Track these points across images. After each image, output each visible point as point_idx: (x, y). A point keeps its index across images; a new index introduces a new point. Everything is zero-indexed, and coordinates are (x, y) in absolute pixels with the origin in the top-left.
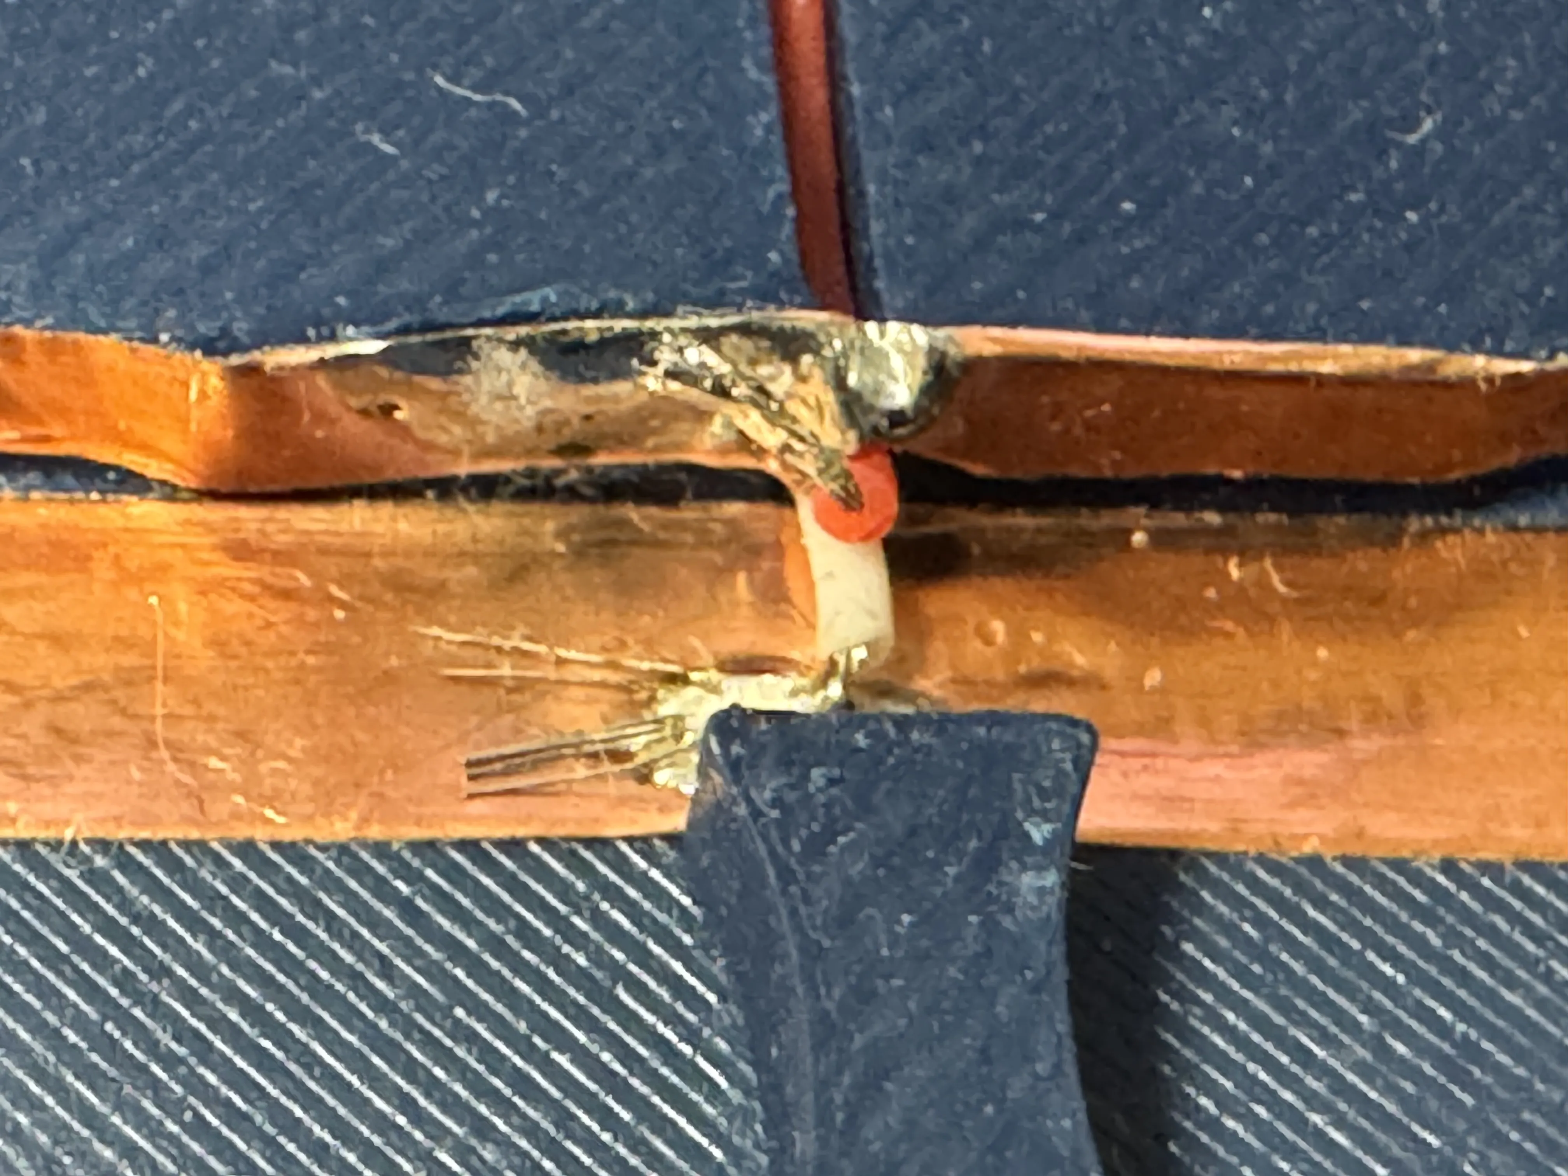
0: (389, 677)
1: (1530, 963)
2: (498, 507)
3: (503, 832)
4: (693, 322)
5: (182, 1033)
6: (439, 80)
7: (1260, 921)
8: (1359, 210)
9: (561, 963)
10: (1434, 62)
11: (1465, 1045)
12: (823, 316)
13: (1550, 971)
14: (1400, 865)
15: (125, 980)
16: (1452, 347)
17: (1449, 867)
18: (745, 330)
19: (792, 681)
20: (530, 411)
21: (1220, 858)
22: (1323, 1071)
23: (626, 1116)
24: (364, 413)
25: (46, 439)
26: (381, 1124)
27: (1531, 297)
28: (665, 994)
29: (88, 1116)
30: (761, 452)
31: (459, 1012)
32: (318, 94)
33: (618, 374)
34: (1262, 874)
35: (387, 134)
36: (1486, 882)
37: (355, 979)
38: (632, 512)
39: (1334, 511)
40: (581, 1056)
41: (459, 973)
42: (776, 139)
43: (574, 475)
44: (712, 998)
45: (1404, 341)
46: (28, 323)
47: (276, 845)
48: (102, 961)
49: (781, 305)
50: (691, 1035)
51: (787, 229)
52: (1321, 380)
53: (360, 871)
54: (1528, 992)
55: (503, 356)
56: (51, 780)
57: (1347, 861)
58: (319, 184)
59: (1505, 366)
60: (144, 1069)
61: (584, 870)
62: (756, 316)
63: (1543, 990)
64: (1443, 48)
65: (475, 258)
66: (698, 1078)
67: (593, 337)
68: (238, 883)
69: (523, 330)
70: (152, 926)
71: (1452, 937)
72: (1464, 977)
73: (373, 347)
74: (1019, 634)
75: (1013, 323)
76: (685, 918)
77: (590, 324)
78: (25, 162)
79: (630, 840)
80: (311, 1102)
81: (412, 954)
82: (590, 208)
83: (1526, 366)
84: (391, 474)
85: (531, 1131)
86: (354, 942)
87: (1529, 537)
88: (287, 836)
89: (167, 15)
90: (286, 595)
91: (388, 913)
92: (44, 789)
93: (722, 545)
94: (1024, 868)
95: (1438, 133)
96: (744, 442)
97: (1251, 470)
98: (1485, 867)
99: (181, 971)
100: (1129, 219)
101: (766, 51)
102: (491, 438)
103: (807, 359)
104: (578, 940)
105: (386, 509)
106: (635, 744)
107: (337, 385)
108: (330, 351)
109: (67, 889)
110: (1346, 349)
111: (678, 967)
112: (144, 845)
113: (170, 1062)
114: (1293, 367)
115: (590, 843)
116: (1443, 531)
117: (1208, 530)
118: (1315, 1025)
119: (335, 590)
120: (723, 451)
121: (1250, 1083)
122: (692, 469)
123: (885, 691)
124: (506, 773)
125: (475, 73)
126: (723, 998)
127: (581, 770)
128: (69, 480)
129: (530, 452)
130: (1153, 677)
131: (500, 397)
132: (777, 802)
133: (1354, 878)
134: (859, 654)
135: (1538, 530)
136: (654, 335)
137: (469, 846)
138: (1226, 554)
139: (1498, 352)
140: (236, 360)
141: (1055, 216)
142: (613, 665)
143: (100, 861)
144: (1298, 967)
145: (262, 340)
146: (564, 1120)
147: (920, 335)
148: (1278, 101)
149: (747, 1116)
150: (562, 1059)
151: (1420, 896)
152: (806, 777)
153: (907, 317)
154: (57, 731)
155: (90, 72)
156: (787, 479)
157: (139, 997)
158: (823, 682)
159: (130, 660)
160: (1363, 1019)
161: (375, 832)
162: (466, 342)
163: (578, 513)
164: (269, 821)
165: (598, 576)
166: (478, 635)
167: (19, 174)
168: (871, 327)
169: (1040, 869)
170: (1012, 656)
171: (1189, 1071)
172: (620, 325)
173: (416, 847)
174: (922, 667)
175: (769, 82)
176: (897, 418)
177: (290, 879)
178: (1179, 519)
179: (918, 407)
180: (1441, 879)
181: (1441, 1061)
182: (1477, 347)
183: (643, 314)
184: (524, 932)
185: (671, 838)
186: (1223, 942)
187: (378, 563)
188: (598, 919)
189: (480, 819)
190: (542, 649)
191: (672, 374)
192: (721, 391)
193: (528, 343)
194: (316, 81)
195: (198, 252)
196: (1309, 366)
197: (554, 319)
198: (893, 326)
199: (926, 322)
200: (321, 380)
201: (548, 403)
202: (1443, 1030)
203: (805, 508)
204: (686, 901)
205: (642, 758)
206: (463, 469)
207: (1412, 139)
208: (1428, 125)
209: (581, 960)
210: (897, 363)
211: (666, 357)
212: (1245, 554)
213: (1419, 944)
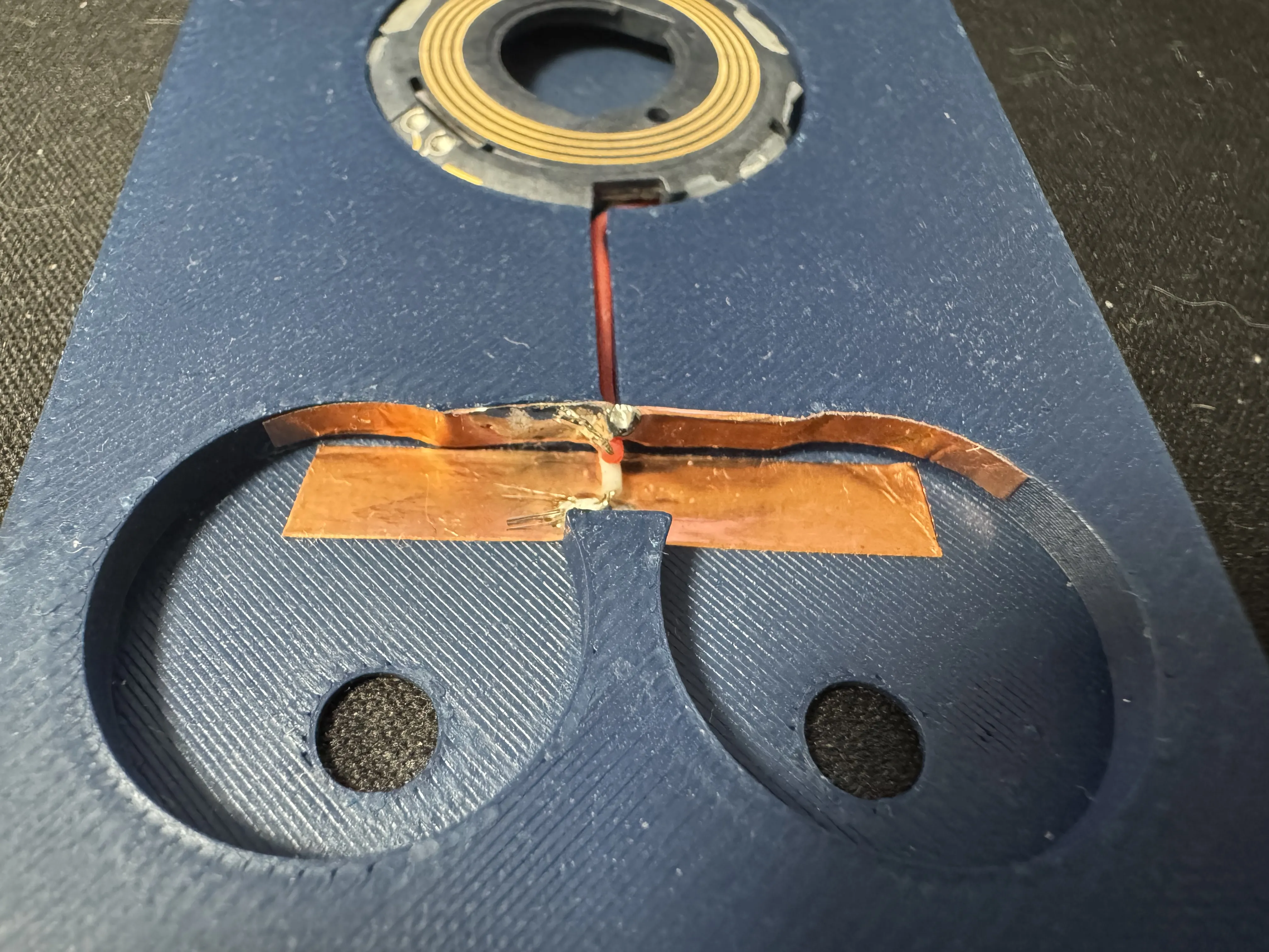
0: (488, 497)
1: (790, 580)
2: (520, 452)
3: (516, 540)
4: (569, 404)
5: (426, 592)
6: (506, 338)
7: (718, 567)
8: (750, 377)
9: (529, 575)
10: (772, 337)
11: (771, 602)
12: (604, 403)
13: (795, 582)
14: (756, 553)
15: (412, 578)
16: (773, 414)
17: (769, 553)
18: (583, 406)
19: (595, 500)
20: (526, 427)
21: (708, 550)
22: (733, 608)
23: (544, 617)
24: (482, 427)
25: (401, 432)
26: (478, 618)
27: (795, 401)
28: (557, 584)
29: (400, 615)
30: (588, 439)
31: (501, 588)
32: (474, 342)
33: (550, 417)
34: (718, 554)
35: (492, 353)
36: (779, 557)
37: (474, 579)
38: (555, 454)
39: (741, 456)
40: (534, 601)
41: (502, 577)
42: (595, 356)
43: (539, 444)
44: (569, 585)
45: (761, 412)
46: (392, 401)
47: (455, 542)
48: (406, 572)
49: (593, 400)
50: (563, 595)
51: (597, 379)
52: (738, 422)
53: (478, 550)
54: (789, 587)
55: (518, 412)
56: (396, 523)
57: (741, 551)
58: (473, 366)
59: (787, 419)
60: (415, 602)
61: (537, 550)
62: (586, 403)
63: (792, 587)
64: (774, 334)
65: (513, 386)
66: (564, 607)
67: (542, 408)
68: (444, 552)
69: (524, 406)
70: (421, 563)
71: (769, 572)
72: (772, 583)
73: (483, 409)
74: (657, 488)
75: (656, 405)
76: (563, 564)
77: (541, 404)
78: (395, 358)
79: (549, 542)
80: (459, 611)
81: (490, 572)
82: (544, 373)
83: (793, 420)
84: (492, 443)
85: (518, 621)
86: (474, 568)
87: (794, 465)
88: (458, 540)
89: (436, 320)
90: (463, 475)
91: (484, 561)
92: (394, 526)
93: (578, 463)
94: (650, 554)
95: (772, 357)
96: (583, 437)
97: (721, 446)
98: (778, 553)
99: (427, 575)
100: (689, 378)
101: (594, 333)
102: (517, 434)
103: (599, 414)
104: (534, 569)
105: (490, 452)
106: (552, 516)
107: (475, 420)
108: (472, 410)
109: (399, 553)
110: (744, 414)
111: (560, 577)
112: (419, 541)
113: (423, 600)
114: (730, 419)
115: (539, 543)
116: (771, 463)
117: (709, 462)
118: (731, 596)
119: (476, 474)
120: (578, 438)
121: (712, 611)
122: (571, 443)
123: (620, 503)
124: (518, 523)
125: (516, 337)
126: (572, 585)
127: (537, 523)
128: (407, 442)
129: (527, 438)
130: (692, 501)
131: (517, 423)
132: (584, 535)
133: (743, 556)
134: (612, 493)
135: (797, 463)
136: (559, 407)
137: (507, 544)
138: (713, 467)
139: (786, 415)
140: (447, 412)
141: (669, 377)
142: (548, 495)
143: (408, 545)
144: (727, 580)
145: (454, 407)
146: (528, 618)
147: (630, 408)
148: (730, 347)
149: (576, 618)
150: (527, 601)
151: (761, 561)
152: (592, 528)
153: (627, 403)
154: (399, 510)
155: (414, 335)
156: (595, 447)
157: (416, 583)
158: (602, 501)
159: (421, 492)
160: (744, 594)
161: (482, 539)
162: (509, 408)
163: (541, 454)
164: (453, 535)
165: (546, 471)
166: (512, 486)
167: (393, 362)
168: (617, 406)
169: (654, 554)
170: (655, 494)
171: (697, 608)
172: (550, 405)
173: (492, 543)
174: (630, 496)
175: (594, 341)
176: (624, 431)
177: (458, 551)
178: (701, 458)
179: (629, 428)
180: (767, 556)
181: (765, 606)
182: (780, 414)
183: (556, 401)
184: (520, 567)
185: (560, 542)
186: (707, 572)
187: (488, 467)
188: (540, 563)
189: (510, 536)
190: (529, 490)
191: (563, 418)
192: (576, 422)
193: (525, 409)
194: (474, 338)
195: (439, 384)
196: (734, 419)
197: (532, 402)
198: (623, 406)
199: (632, 405)
200: (471, 418)
201: (531, 425)
202: (766, 598)
203: (600, 455)
204: (563, 559)
205: (554, 520)
206: (510, 442)
207: (765, 358)
208: (769, 354)
209: (535, 574)
210: (624, 416)
211: (562, 413)
212: (718, 468)
213: (760, 574)
